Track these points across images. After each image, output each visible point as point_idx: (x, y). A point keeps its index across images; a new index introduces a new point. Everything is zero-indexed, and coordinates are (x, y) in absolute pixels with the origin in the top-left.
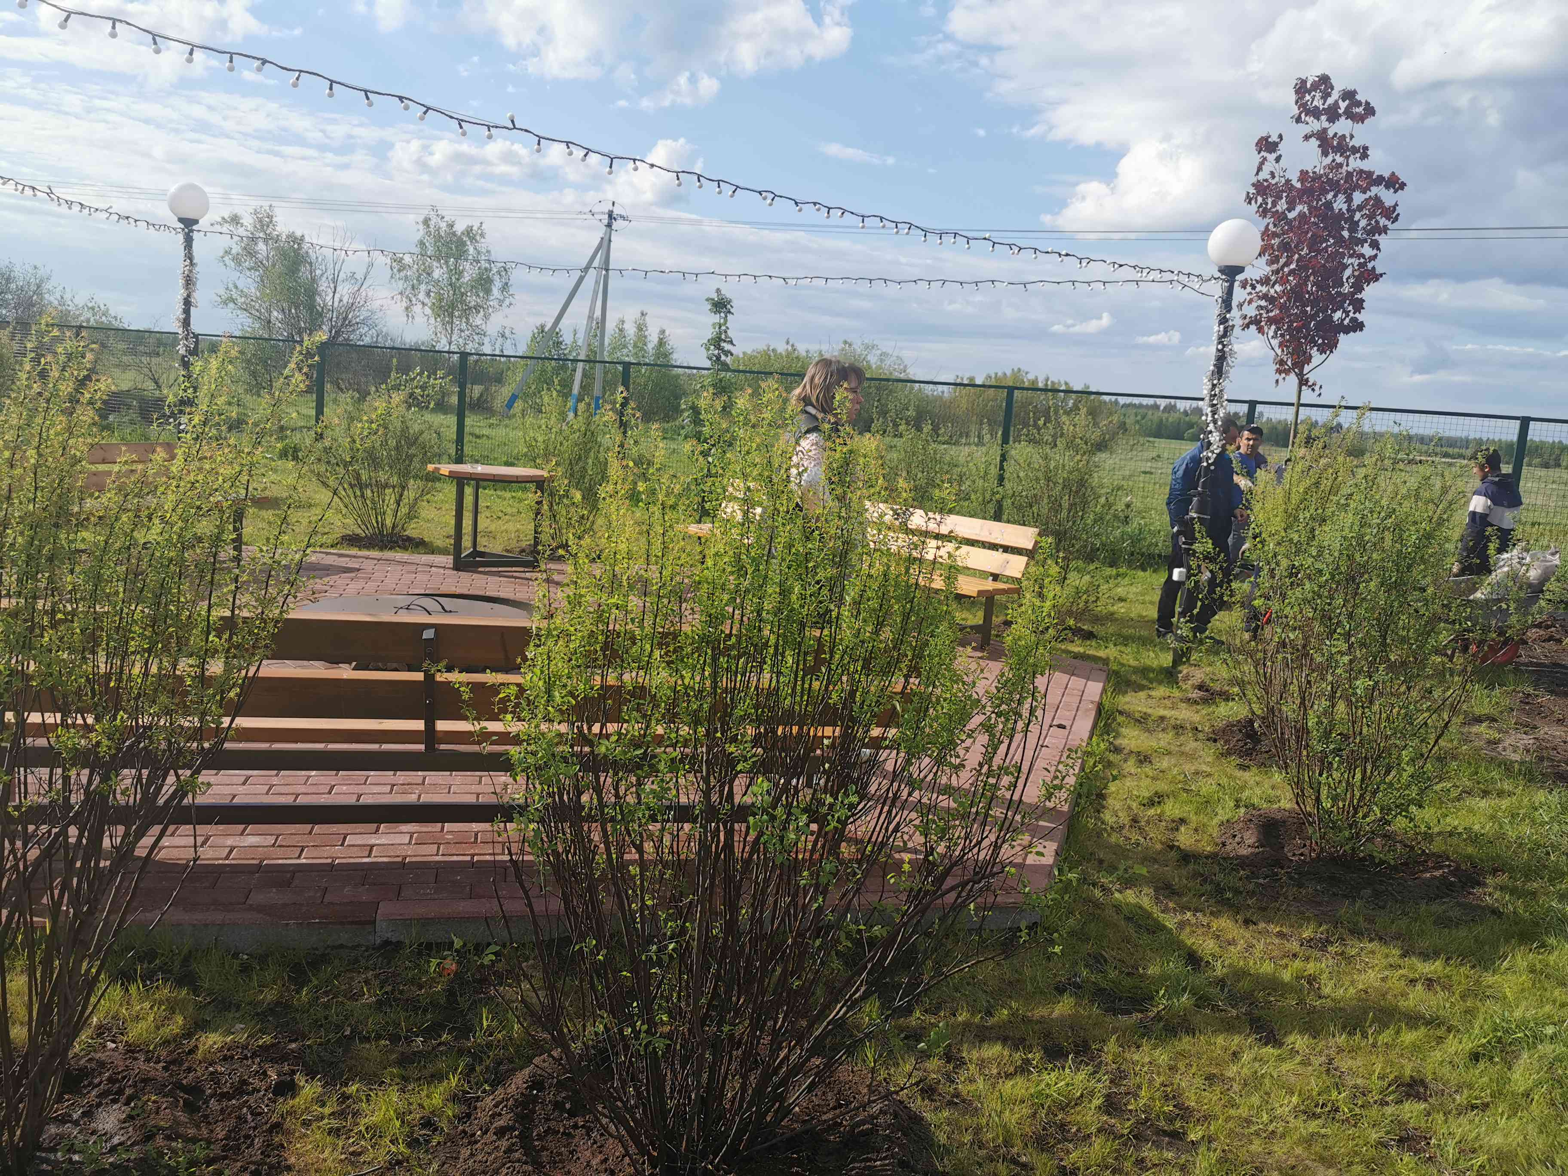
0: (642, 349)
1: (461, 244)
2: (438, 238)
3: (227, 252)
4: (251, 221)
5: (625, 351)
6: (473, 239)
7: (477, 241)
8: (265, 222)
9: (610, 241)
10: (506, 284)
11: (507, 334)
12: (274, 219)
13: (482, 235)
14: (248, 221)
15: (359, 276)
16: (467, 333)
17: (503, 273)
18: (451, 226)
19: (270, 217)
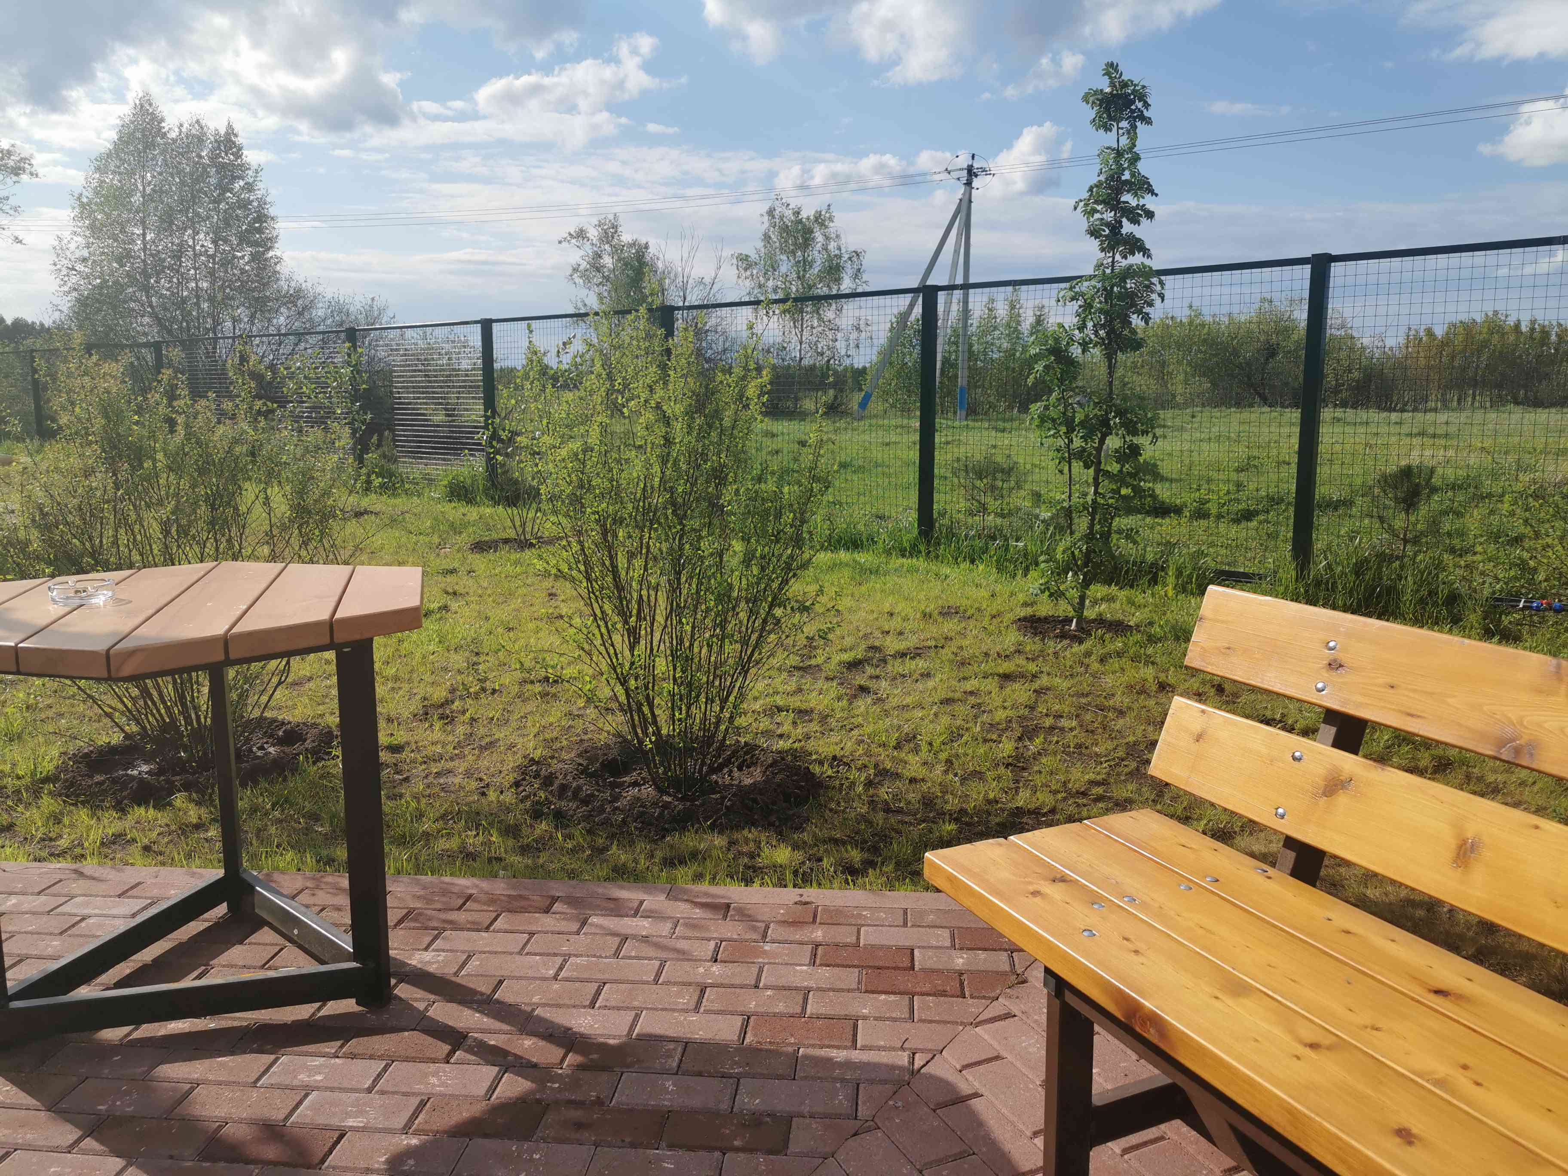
0: (1016, 329)
1: (807, 232)
2: (785, 229)
3: (575, 270)
4: (596, 234)
5: (997, 333)
6: (822, 225)
7: (826, 227)
8: (609, 232)
9: (970, 201)
10: (859, 270)
11: (862, 327)
12: (620, 229)
13: (831, 219)
14: (593, 233)
15: (707, 280)
16: (820, 329)
17: (855, 259)
18: (797, 213)
19: (615, 227)
